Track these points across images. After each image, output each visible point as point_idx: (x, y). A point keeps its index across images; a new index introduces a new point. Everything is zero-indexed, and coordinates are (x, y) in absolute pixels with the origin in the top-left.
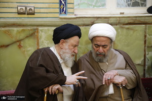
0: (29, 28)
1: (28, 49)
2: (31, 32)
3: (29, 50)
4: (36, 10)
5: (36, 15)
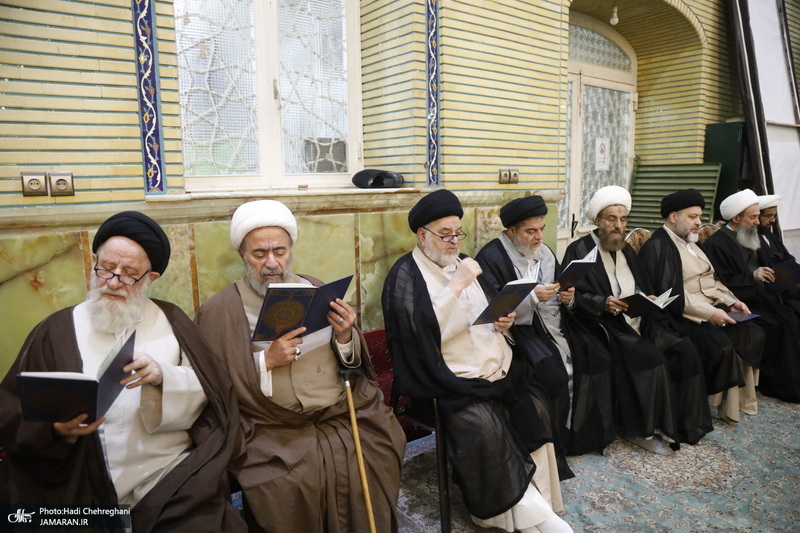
0: (60, 233)
1: (61, 290)
2: (66, 243)
3: (65, 293)
4: (78, 184)
5: (79, 197)
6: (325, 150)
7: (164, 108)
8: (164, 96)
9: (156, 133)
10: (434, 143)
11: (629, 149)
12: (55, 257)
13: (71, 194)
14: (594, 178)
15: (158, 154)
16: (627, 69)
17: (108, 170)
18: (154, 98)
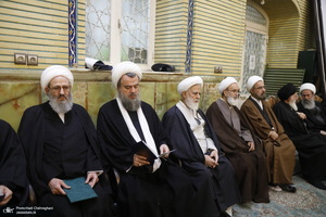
0: (29, 83)
2: (32, 88)
4: (40, 60)
5: (40, 66)
6: (138, 53)
7: (79, 29)
8: (79, 23)
9: (75, 40)
10: (189, 53)
11: (263, 61)
12: (26, 94)
13: (36, 65)
14: (249, 73)
15: (75, 50)
16: (264, 24)
17: (54, 55)
18: (75, 24)
